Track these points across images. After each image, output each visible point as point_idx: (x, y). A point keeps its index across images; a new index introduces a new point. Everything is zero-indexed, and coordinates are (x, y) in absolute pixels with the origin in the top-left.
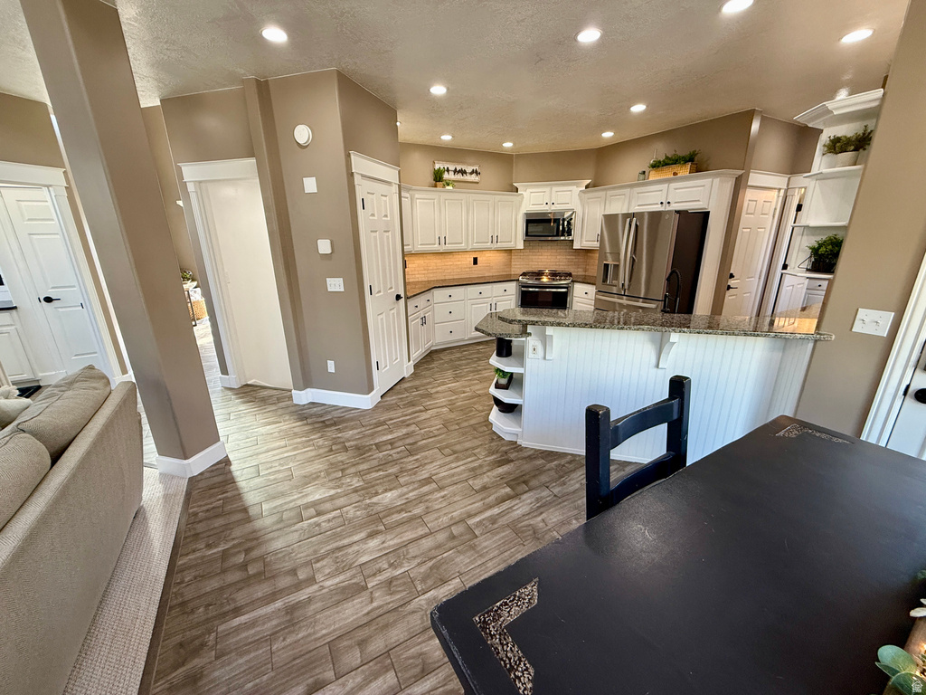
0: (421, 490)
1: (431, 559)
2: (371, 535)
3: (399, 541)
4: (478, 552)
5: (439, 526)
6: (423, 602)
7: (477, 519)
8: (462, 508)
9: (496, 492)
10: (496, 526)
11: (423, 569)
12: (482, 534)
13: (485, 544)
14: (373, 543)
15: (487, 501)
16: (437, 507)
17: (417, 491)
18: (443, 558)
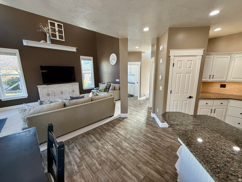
0: (131, 150)
1: (107, 160)
2: (112, 146)
3: (111, 151)
4: (110, 171)
5: (118, 159)
6: (94, 162)
7: (123, 168)
8: (127, 163)
9: (139, 173)
10: (122, 175)
11: (104, 159)
12: (118, 172)
13: (114, 173)
14: (110, 147)
15: (133, 170)
16: (125, 156)
17: (130, 150)
18: (107, 163)
